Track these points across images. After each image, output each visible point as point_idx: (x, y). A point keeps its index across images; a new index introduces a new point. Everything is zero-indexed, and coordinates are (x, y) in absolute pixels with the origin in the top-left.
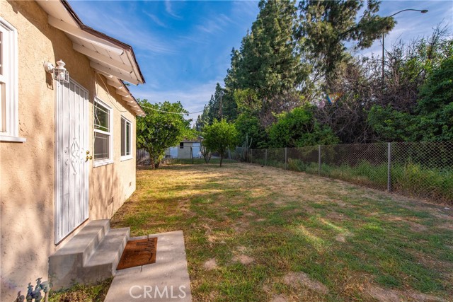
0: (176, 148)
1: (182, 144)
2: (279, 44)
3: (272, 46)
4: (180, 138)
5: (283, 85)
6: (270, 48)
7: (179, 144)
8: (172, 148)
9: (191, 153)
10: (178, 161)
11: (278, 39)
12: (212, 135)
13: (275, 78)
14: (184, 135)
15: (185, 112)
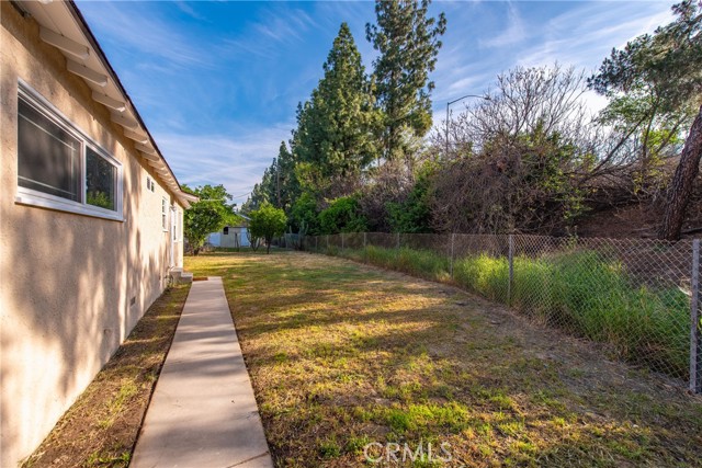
0: (218, 233)
1: (226, 230)
2: (344, 117)
3: (336, 118)
4: (222, 225)
5: (346, 166)
6: (335, 122)
7: (222, 230)
8: (212, 235)
9: (236, 241)
10: (219, 249)
11: (342, 112)
12: (258, 221)
13: (337, 156)
14: (227, 220)
15: (229, 196)
